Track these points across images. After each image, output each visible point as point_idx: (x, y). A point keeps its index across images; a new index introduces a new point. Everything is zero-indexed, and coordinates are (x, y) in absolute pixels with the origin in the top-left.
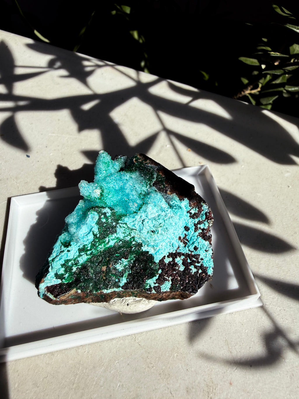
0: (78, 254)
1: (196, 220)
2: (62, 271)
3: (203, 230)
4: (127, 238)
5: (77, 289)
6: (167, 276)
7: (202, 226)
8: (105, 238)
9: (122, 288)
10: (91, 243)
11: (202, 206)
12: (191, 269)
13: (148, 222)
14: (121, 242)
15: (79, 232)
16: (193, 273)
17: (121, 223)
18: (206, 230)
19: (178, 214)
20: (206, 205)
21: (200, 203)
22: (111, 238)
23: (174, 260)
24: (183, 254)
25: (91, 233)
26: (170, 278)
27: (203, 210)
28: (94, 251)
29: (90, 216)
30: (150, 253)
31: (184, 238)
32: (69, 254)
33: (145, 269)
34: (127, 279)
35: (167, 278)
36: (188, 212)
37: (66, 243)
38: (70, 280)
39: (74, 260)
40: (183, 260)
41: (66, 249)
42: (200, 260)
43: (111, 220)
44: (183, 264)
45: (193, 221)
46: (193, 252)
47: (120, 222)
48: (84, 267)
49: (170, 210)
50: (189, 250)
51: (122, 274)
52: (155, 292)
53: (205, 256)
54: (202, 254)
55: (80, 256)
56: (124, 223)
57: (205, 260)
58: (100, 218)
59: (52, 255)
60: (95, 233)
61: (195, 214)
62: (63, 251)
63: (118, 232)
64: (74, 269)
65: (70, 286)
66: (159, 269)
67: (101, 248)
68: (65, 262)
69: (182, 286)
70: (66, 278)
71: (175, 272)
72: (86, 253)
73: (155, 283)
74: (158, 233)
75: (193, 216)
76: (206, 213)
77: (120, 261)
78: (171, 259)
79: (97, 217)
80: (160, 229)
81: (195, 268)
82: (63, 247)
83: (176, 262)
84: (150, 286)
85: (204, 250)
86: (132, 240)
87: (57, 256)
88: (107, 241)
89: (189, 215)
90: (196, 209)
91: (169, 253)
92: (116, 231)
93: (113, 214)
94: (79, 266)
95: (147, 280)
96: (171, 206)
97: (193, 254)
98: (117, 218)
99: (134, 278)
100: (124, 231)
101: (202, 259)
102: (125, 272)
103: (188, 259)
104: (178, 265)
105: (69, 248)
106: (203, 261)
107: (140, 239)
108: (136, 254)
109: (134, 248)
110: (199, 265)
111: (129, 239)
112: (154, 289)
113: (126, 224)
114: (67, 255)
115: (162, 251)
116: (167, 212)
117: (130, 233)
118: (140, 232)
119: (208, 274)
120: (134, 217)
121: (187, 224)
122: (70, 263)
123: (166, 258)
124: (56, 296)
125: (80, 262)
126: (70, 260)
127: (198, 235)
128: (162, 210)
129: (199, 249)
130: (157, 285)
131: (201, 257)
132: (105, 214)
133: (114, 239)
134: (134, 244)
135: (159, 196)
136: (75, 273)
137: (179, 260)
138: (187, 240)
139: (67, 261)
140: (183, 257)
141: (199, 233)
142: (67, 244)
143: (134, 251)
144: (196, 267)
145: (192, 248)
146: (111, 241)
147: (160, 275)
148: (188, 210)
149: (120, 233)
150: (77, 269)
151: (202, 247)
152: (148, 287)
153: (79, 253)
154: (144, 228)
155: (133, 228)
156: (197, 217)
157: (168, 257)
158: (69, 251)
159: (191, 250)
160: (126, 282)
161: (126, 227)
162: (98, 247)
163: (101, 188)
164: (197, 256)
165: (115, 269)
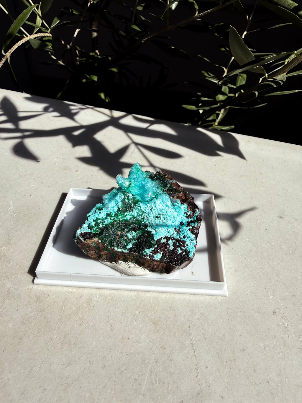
0: (105, 216)
1: (190, 220)
2: (93, 224)
3: (193, 227)
4: (139, 217)
5: (99, 239)
6: (160, 250)
7: (193, 225)
8: (125, 212)
9: (128, 250)
10: (115, 213)
11: (196, 211)
12: (178, 250)
13: (155, 210)
14: (134, 220)
15: (110, 204)
16: (179, 253)
17: (138, 206)
18: (195, 227)
19: (178, 211)
20: (199, 211)
21: (195, 208)
22: (129, 214)
23: (167, 241)
24: (175, 239)
25: (117, 206)
26: (162, 252)
27: (196, 214)
28: (116, 218)
29: (118, 196)
30: (152, 233)
31: (178, 230)
32: (100, 214)
33: (146, 242)
34: (133, 245)
35: (160, 252)
36: (185, 213)
38: (97, 232)
39: (102, 220)
40: (174, 243)
41: (99, 212)
42: (185, 245)
43: (132, 202)
44: (173, 245)
45: (188, 220)
46: (182, 239)
47: (136, 204)
48: (107, 227)
49: (172, 207)
51: (130, 241)
52: (149, 259)
53: (190, 243)
54: (188, 242)
55: (106, 218)
56: (139, 206)
57: (189, 246)
58: (124, 199)
59: (89, 214)
60: (119, 207)
61: (190, 215)
62: (97, 212)
63: (134, 211)
64: (101, 226)
65: (95, 235)
66: (155, 245)
67: (120, 218)
68: (96, 219)
69: (169, 259)
70: (94, 229)
71: (166, 249)
72: (110, 218)
73: (151, 253)
74: (160, 219)
75: (187, 217)
76: (197, 216)
77: (131, 232)
79: (123, 197)
80: (162, 216)
81: (181, 250)
82: (97, 210)
83: (169, 243)
84: (147, 253)
85: (190, 239)
86: (142, 220)
87: (92, 214)
88: (125, 215)
89: (185, 215)
90: (191, 212)
91: (165, 236)
93: (134, 198)
94: (104, 225)
95: (145, 249)
96: (174, 205)
97: (182, 240)
98: (136, 202)
99: (137, 246)
100: (138, 212)
101: (187, 245)
102: (132, 241)
103: (177, 243)
104: (170, 245)
105: (101, 211)
106: (187, 246)
107: (147, 221)
108: (143, 231)
109: (142, 227)
110: (184, 249)
111: (140, 218)
112: (149, 256)
113: (140, 207)
114: (99, 215)
115: (161, 233)
116: (170, 208)
117: (141, 214)
118: (148, 215)
119: (189, 256)
120: (146, 205)
121: (182, 221)
122: (99, 221)
124: (85, 240)
125: (105, 222)
126: (100, 219)
127: (188, 230)
128: (167, 206)
129: (187, 238)
130: (151, 254)
132: (128, 197)
133: (130, 215)
134: (143, 224)
135: (167, 197)
136: (100, 228)
137: (171, 242)
138: (180, 232)
139: (98, 219)
140: (174, 241)
141: (190, 229)
142: (100, 209)
143: (142, 229)
146: (128, 216)
147: (155, 248)
148: (186, 211)
149: (135, 212)
150: (102, 226)
151: (189, 237)
152: (145, 254)
154: (152, 213)
155: (145, 211)
156: (191, 218)
157: (164, 238)
158: (100, 213)
159: (181, 237)
160: (131, 247)
161: (140, 209)
162: (119, 216)
163: (130, 182)
164: (184, 242)
165: (126, 236)
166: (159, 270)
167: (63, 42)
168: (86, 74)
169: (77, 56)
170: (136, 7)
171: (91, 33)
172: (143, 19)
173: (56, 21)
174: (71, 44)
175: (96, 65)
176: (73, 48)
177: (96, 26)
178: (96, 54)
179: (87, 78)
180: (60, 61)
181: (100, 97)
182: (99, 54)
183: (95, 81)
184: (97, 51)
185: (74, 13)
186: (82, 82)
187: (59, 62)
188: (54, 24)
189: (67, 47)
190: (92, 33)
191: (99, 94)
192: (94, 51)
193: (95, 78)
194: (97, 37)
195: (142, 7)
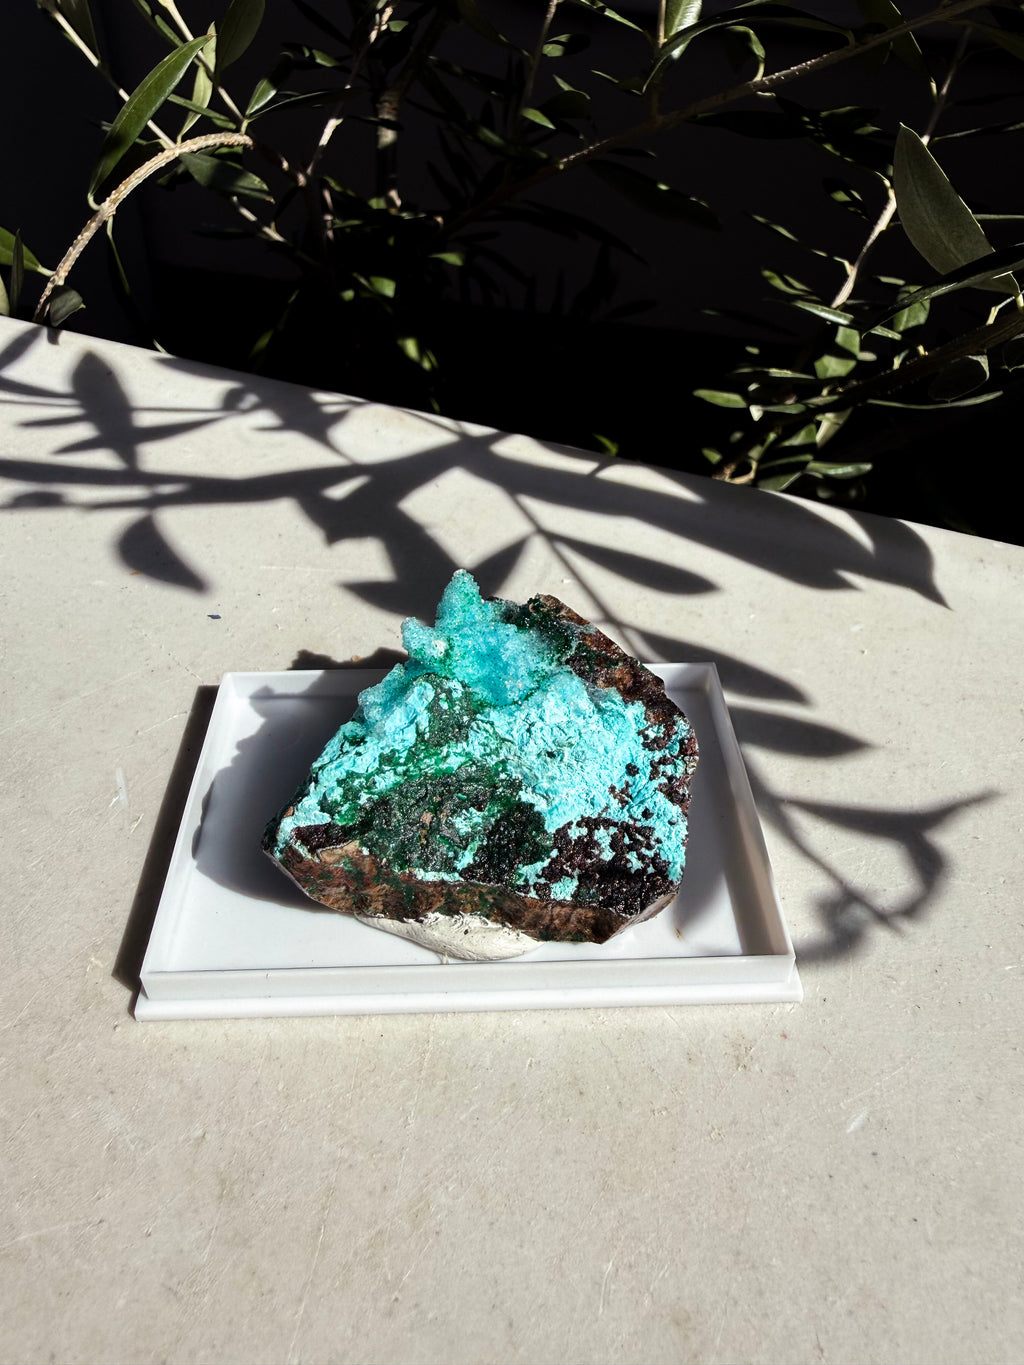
0: (376, 765)
1: (658, 755)
2: (337, 794)
3: (670, 779)
4: (489, 759)
5: (363, 844)
6: (570, 866)
7: (669, 769)
8: (441, 746)
9: (460, 875)
10: (410, 750)
11: (674, 723)
12: (628, 861)
13: (542, 729)
14: (474, 768)
15: (388, 721)
16: (633, 871)
17: (483, 721)
18: (677, 780)
19: (616, 728)
20: (685, 721)
21: (671, 715)
22: (455, 750)
23: (590, 834)
24: (615, 825)
25: (413, 727)
26: (577, 872)
27: (676, 733)
28: (412, 769)
29: (416, 690)
30: (536, 809)
31: (622, 791)
32: (358, 760)
33: (519, 841)
34: (475, 855)
35: (570, 871)
36: (639, 733)
37: (355, 737)
38: (352, 820)
39: (367, 779)
40: (614, 837)
41: (353, 750)
42: (653, 843)
43: (461, 709)
44: (613, 846)
45: (650, 757)
46: (640, 820)
47: (478, 716)
48: (383, 802)
49: (596, 717)
50: (631, 817)
51: (465, 842)
52: (537, 897)
53: (667, 834)
54: (660, 829)
55: (380, 771)
56: (488, 722)
57: (666, 844)
58: (437, 698)
59: (320, 759)
60: (422, 728)
61: (656, 740)
62: (347, 752)
63: (470, 739)
64: (364, 798)
65: (347, 834)
66: (552, 848)
67: (428, 766)
68: (348, 777)
69: (603, 895)
70: (343, 813)
71: (589, 861)
72: (395, 770)
73: (538, 876)
74: (561, 760)
75: (650, 745)
76: (681, 742)
77: (464, 811)
78: (584, 831)
79: (431, 694)
80: (567, 751)
81: (639, 859)
82: (347, 744)
83: (596, 838)
84: (526, 880)
85: (666, 820)
86: (500, 769)
87: (331, 761)
88: (444, 754)
89: (641, 740)
90: (659, 729)
91: (582, 816)
92: (467, 737)
93: (467, 696)
94: (373, 794)
95: (520, 866)
96: (601, 711)
97: (638, 824)
98: (476, 708)
99: (490, 857)
100: (486, 741)
101: (658, 841)
102: (473, 840)
103: (624, 836)
104: (600, 845)
105: (361, 749)
106: (660, 845)
107: (519, 770)
108: (504, 805)
109: (501, 790)
110: (650, 854)
111: (494, 763)
112: (534, 888)
113: (492, 724)
114: (354, 762)
115: (567, 808)
116: (590, 720)
117: (497, 749)
118: (521, 749)
119: (670, 879)
120: (511, 714)
121: (633, 761)
122: (356, 783)
123: (574, 826)
124: (312, 851)
125: (377, 785)
126: (359, 776)
127: (656, 789)
128: (578, 712)
129: (655, 816)
130: (542, 881)
131: (657, 834)
132: (449, 692)
133: (460, 754)
134: (502, 781)
135: (577, 681)
136: (362, 808)
137: (603, 836)
138: (630, 797)
139: (351, 775)
140: (613, 830)
141: (660, 785)
142: (357, 741)
143: (500, 798)
144: (641, 857)
145: (638, 812)
146: (453, 758)
147: (554, 861)
148: (642, 728)
149: (476, 743)
150: (369, 800)
151: (661, 813)
152: (521, 882)
153: (380, 764)
154: (532, 742)
155: (508, 737)
156: (660, 749)
157: (579, 825)
158: (359, 754)
159: (635, 817)
160: (472, 862)
161: (491, 731)
162: (422, 760)
163: (449, 640)
164: (647, 832)
165: (451, 826)
166: (569, 933)
167: (285, 165)
168: (355, 275)
169: (326, 210)
170: (542, 48)
171: (376, 130)
172: (566, 87)
173: (264, 93)
174: (309, 171)
175: (391, 241)
176: (317, 184)
177: (394, 109)
178: (391, 202)
179: (357, 287)
180: (269, 227)
181: (402, 352)
182: (398, 202)
183: (385, 298)
184: (393, 194)
185: (319, 61)
186: (342, 299)
187: (267, 230)
188: (257, 102)
189: (296, 180)
190: (379, 133)
191: (400, 342)
192: (382, 193)
193: (388, 288)
194: (393, 145)
195: (560, 47)
